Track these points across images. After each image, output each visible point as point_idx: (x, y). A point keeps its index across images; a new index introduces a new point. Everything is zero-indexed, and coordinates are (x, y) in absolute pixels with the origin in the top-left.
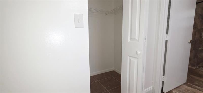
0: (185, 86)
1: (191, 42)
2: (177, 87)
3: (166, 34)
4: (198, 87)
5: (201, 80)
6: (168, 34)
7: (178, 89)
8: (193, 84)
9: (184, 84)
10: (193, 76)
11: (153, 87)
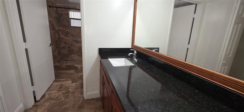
0: (55, 83)
1: (50, 45)
2: (49, 88)
3: (24, 42)
4: (63, 79)
5: (65, 72)
6: (26, 42)
7: (50, 89)
8: (60, 79)
9: (54, 82)
10: (60, 71)
11: (24, 103)
